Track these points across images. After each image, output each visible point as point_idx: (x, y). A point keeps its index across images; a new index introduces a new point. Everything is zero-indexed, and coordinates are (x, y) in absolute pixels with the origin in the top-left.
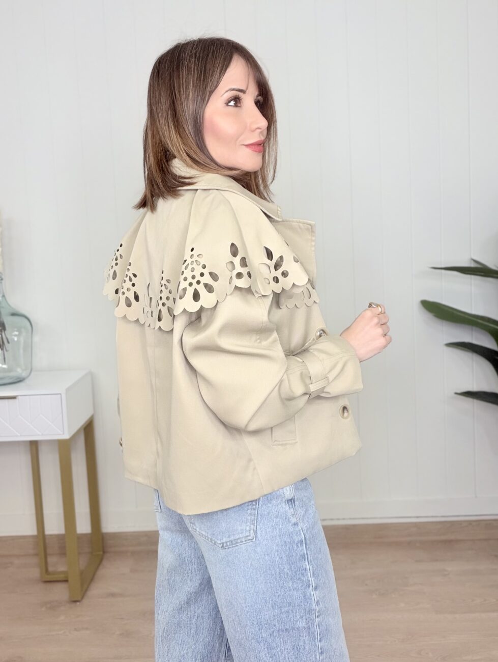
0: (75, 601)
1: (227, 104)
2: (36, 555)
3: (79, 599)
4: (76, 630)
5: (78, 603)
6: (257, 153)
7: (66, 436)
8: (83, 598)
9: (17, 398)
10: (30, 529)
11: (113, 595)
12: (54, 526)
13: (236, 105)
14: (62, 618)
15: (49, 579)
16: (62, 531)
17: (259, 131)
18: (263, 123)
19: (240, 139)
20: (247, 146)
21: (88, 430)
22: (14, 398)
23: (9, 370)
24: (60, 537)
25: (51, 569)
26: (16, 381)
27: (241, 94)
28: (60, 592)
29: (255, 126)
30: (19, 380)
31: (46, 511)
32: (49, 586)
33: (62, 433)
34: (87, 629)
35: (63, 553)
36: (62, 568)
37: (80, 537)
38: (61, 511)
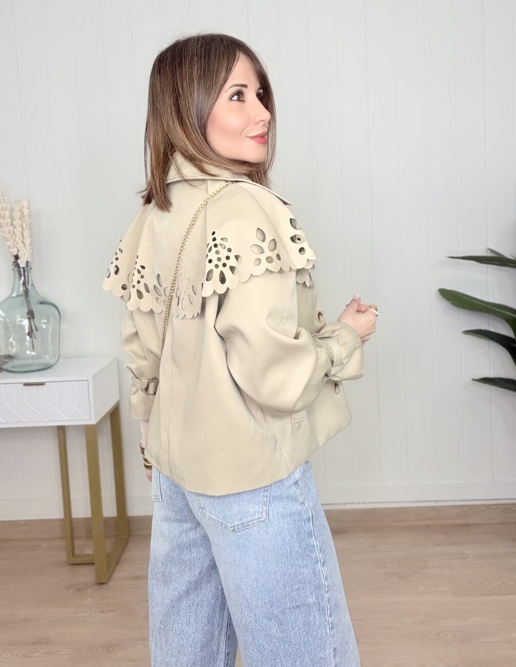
0: (102, 584)
1: (231, 99)
2: (63, 538)
3: (106, 581)
4: (102, 612)
5: (104, 586)
6: (262, 145)
7: (93, 422)
8: (108, 581)
9: (45, 384)
10: (57, 513)
11: (138, 578)
12: (81, 509)
13: (239, 100)
14: (89, 600)
15: (76, 562)
16: (88, 514)
17: (262, 123)
18: (266, 115)
19: (244, 132)
20: (252, 138)
21: (114, 415)
22: (42, 384)
23: (37, 357)
24: (86, 520)
25: (77, 552)
26: (44, 368)
27: (244, 89)
28: (87, 575)
29: (258, 119)
30: (47, 367)
31: (73, 496)
32: (76, 568)
33: (88, 418)
34: (112, 611)
35: (89, 537)
36: (89, 551)
37: (106, 521)
38: (87, 494)
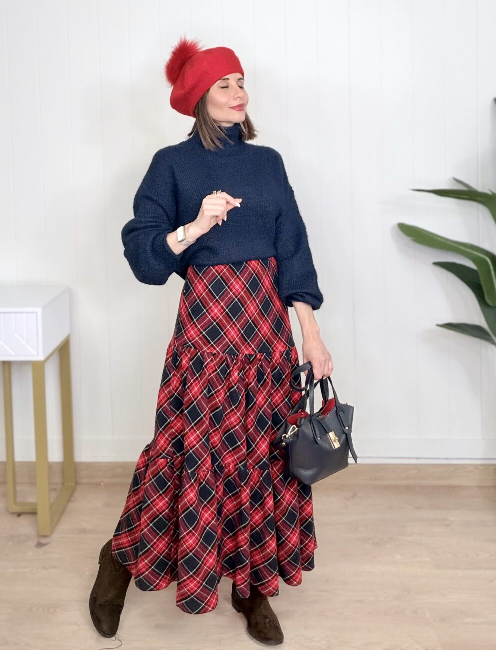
3: (49, 534)
4: (44, 568)
7: (41, 358)
8: (52, 533)
12: (25, 452)
15: (18, 511)
16: (32, 458)
21: (64, 351)
25: (19, 500)
31: (18, 437)
33: (36, 354)
35: (33, 483)
36: (31, 500)
37: (51, 466)
38: (32, 437)
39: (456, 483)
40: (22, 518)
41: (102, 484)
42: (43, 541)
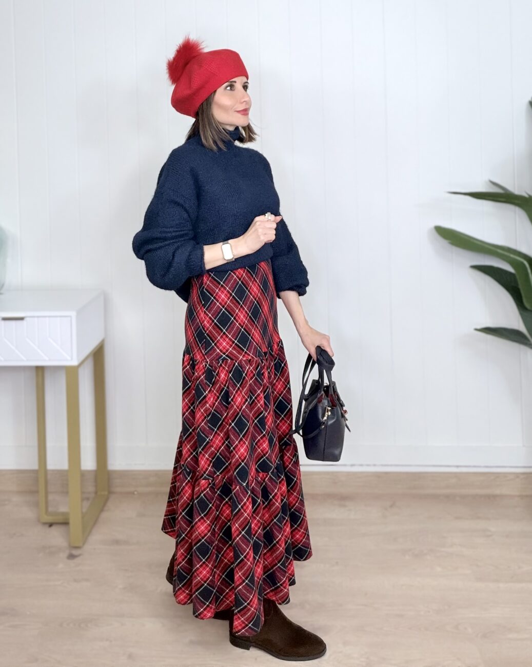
3: (81, 545)
7: (75, 363)
9: (25, 319)
11: (117, 542)
15: (49, 521)
21: (98, 356)
22: (22, 319)
33: (69, 358)
35: (65, 492)
39: (497, 492)
40: (54, 528)
41: (136, 493)
42: (75, 552)
